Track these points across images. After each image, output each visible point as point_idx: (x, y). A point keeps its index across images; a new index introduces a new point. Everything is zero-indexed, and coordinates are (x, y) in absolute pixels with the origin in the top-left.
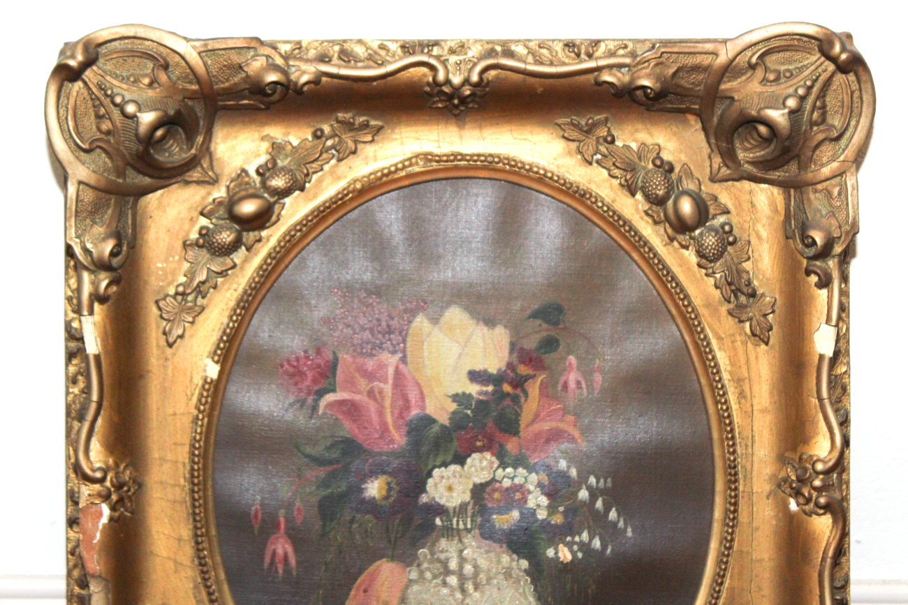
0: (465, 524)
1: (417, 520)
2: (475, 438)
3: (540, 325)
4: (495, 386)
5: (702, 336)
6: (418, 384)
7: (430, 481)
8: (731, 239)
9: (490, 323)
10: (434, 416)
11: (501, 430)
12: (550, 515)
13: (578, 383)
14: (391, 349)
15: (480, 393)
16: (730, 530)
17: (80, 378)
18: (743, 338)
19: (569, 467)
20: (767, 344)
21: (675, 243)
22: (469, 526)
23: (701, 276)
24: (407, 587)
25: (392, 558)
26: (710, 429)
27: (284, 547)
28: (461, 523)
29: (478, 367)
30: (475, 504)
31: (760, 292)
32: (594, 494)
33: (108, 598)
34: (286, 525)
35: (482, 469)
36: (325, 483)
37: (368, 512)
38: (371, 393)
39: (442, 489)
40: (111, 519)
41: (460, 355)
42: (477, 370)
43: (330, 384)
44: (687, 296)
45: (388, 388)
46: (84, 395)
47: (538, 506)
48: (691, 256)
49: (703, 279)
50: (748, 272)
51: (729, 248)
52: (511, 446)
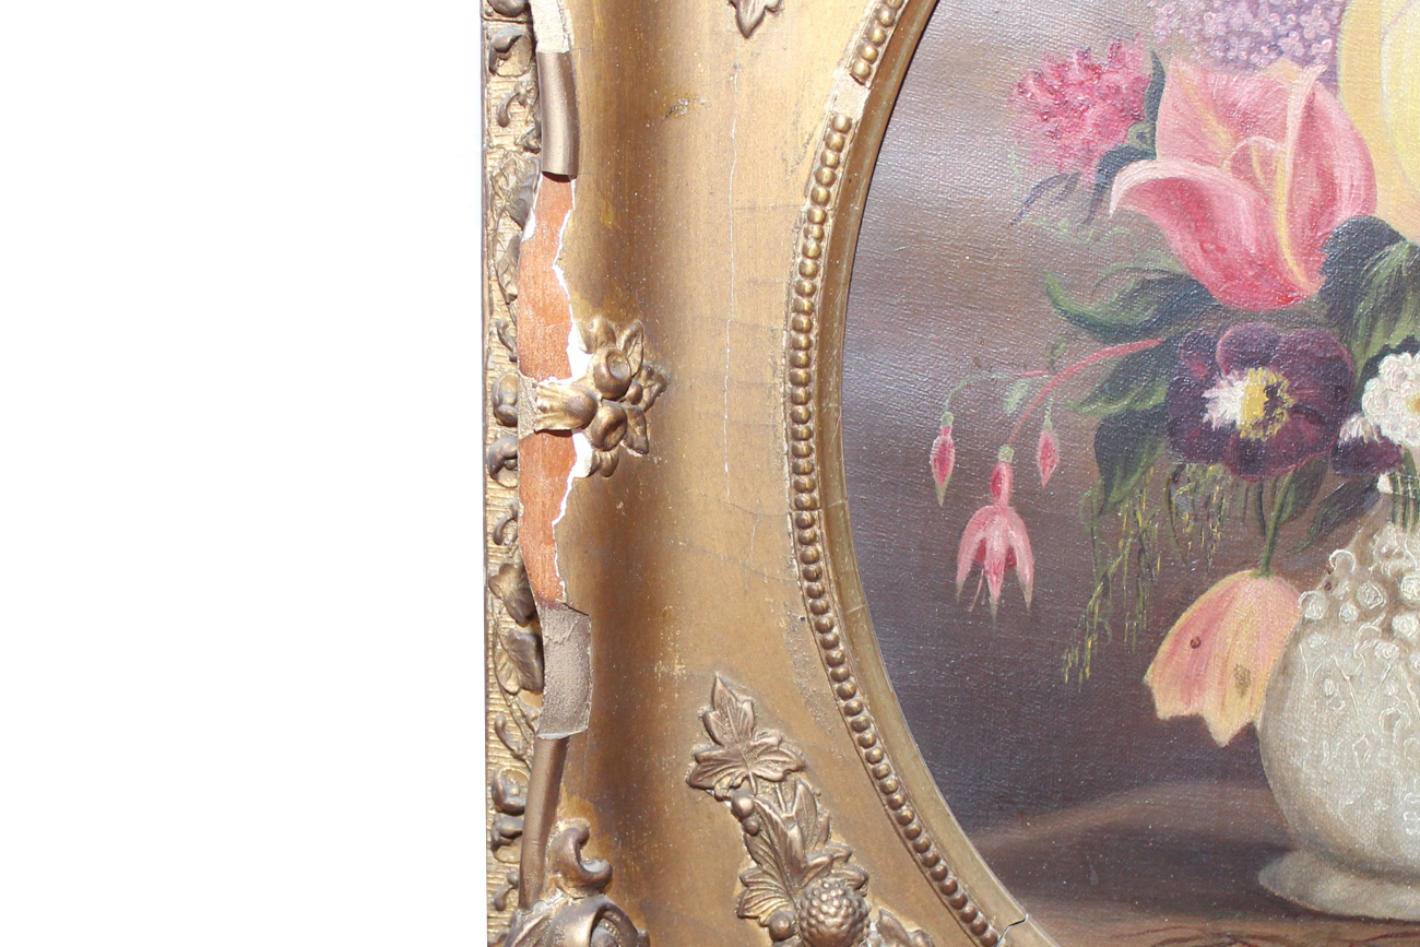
1: (1334, 482)
6: (1360, 142)
7: (1372, 386)
10: (1396, 225)
14: (1300, 52)
17: (515, 108)
24: (1296, 638)
25: (1268, 567)
27: (1006, 537)
33: (585, 654)
34: (1014, 484)
36: (1116, 385)
37: (1214, 457)
38: (1241, 165)
39: (1399, 405)
40: (595, 469)
43: (1141, 136)
45: (1285, 152)
46: (528, 155)
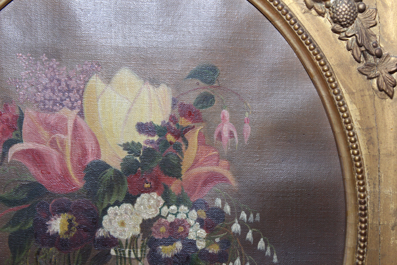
0: (136, 254)
1: (95, 251)
2: (144, 181)
3: (198, 84)
4: (159, 136)
5: (336, 91)
6: (93, 134)
7: (105, 218)
8: (361, 6)
9: (155, 82)
10: (109, 162)
11: (166, 174)
12: (207, 245)
13: (231, 133)
14: (70, 105)
15: (147, 142)
16: (361, 257)
18: (371, 93)
19: (223, 204)
20: (391, 97)
21: (313, 11)
22: (139, 256)
23: (335, 40)
26: (342, 170)
28: (132, 253)
29: (145, 120)
30: (144, 237)
31: (385, 53)
32: (245, 228)
35: (150, 207)
36: (14, 222)
37: (51, 245)
38: (53, 143)
39: (116, 224)
41: (130, 110)
42: (144, 122)
43: (17, 135)
44: (323, 57)
45: (68, 139)
47: (198, 237)
48: (326, 22)
49: (337, 42)
50: (375, 36)
51: (359, 15)
52: (175, 187)
